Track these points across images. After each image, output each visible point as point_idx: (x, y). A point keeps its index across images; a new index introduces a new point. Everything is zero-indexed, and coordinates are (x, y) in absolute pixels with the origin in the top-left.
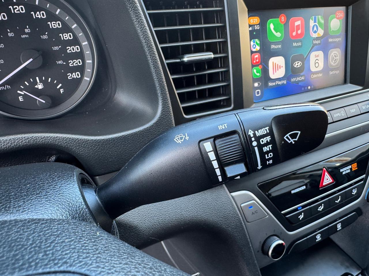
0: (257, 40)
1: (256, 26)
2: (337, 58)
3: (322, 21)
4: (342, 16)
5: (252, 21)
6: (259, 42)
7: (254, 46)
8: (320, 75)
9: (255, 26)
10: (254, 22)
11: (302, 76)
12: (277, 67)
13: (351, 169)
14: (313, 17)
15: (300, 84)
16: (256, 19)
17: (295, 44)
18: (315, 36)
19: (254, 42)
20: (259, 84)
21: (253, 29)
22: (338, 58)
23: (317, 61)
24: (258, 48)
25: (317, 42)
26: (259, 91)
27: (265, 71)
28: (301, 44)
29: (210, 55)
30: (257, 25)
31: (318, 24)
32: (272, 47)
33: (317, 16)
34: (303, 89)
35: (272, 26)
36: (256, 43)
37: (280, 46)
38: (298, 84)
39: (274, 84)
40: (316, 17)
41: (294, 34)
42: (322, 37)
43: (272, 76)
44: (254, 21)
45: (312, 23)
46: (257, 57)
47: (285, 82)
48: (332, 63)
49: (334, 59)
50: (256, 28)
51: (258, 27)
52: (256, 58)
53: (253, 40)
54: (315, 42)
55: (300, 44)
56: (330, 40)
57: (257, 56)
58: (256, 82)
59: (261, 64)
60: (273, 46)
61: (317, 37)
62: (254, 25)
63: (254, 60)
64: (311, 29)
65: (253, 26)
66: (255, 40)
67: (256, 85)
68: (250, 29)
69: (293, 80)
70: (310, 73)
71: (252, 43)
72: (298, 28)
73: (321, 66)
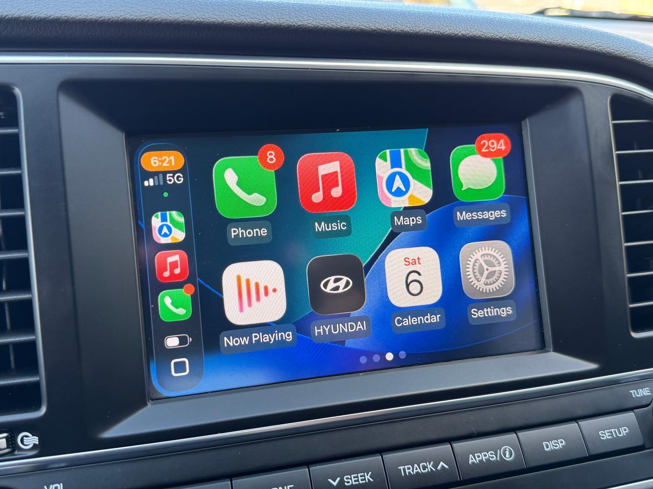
0: (174, 213)
1: (173, 177)
2: (497, 269)
3: (425, 164)
4: (503, 148)
5: (155, 163)
6: (181, 219)
7: (165, 230)
8: (435, 319)
9: (168, 175)
10: (164, 165)
11: (356, 320)
12: (253, 291)
14: (388, 151)
15: (349, 343)
16: (172, 158)
17: (321, 227)
18: (398, 203)
19: (164, 219)
20: (183, 341)
21: (162, 183)
22: (502, 268)
23: (413, 276)
24: (179, 235)
25: (409, 221)
26: (184, 362)
28: (344, 226)
30: (174, 172)
31: (407, 169)
32: (233, 234)
33: (402, 150)
34: (363, 360)
36: (172, 220)
37: (263, 232)
38: (343, 342)
39: (245, 341)
40: (400, 151)
41: (317, 197)
42: (427, 208)
44: (163, 162)
46: (176, 262)
47: (289, 337)
48: (479, 284)
49: (486, 273)
50: (170, 180)
51: (178, 177)
52: (174, 265)
53: (159, 214)
54: (399, 221)
55: (342, 226)
56: (462, 216)
57: (176, 258)
58: (172, 333)
59: (191, 280)
60: (235, 232)
61: (405, 208)
62: (165, 173)
63: (166, 270)
64: (382, 185)
65: (161, 176)
66: (168, 213)
67: (172, 342)
68: (150, 182)
69: (320, 330)
70: (388, 310)
71: (156, 221)
72: (330, 180)
73: (433, 292)
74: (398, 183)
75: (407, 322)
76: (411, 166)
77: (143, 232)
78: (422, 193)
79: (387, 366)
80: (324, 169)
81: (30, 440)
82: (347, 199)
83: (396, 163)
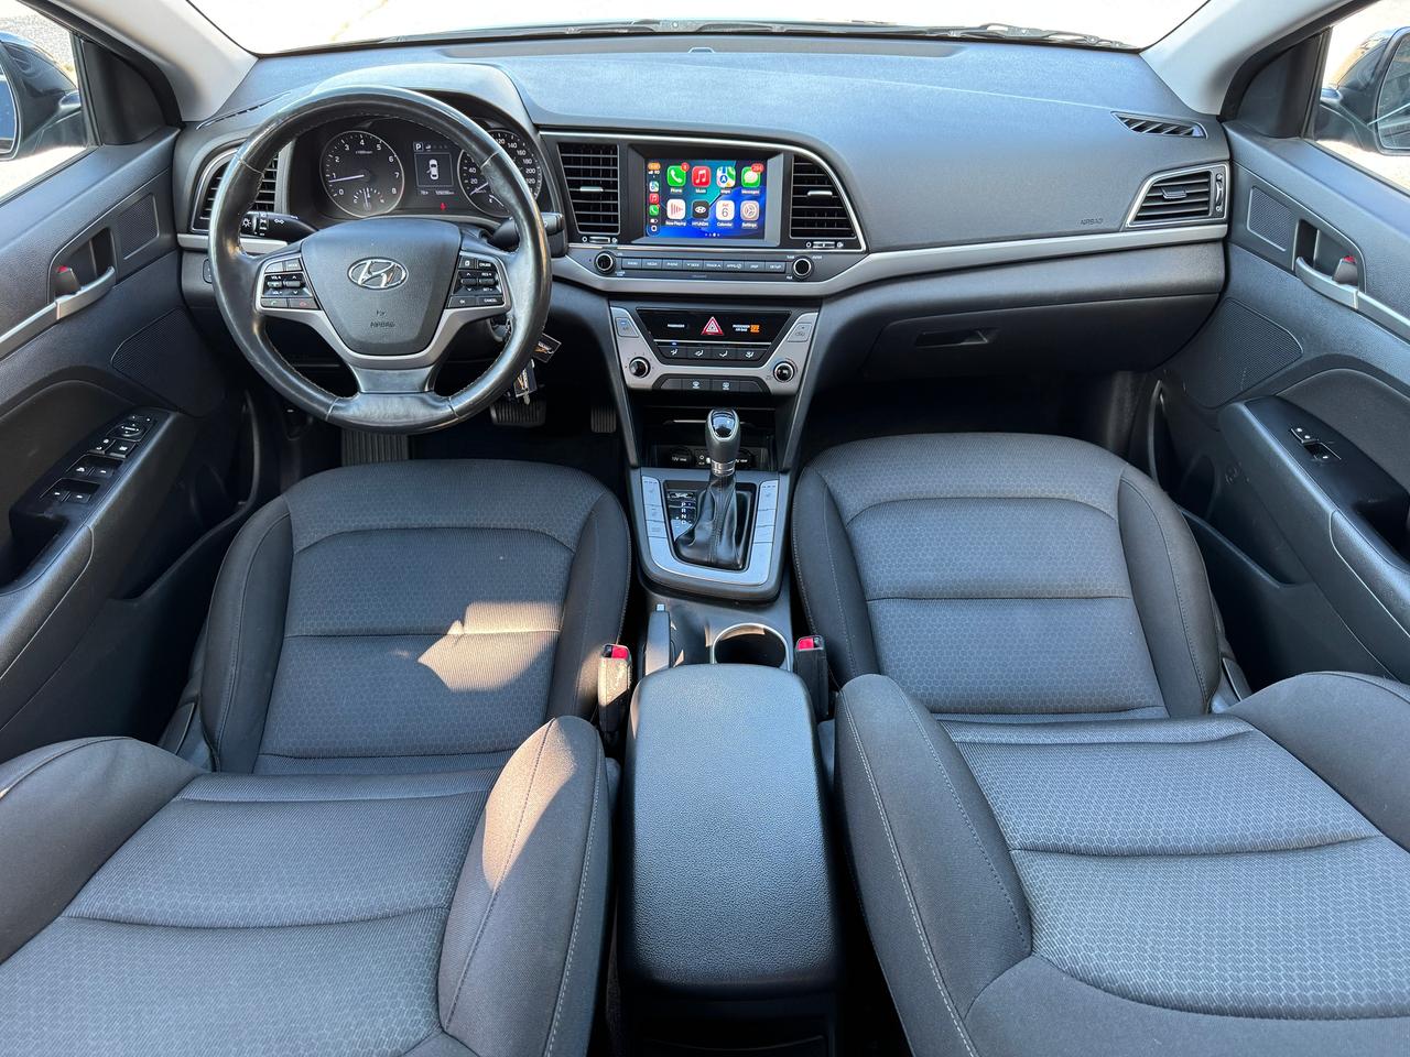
3: (734, 173)
8: (730, 224)
11: (705, 222)
12: (676, 209)
13: (749, 329)
15: (703, 229)
17: (698, 191)
18: (724, 185)
20: (656, 221)
23: (725, 210)
24: (657, 189)
25: (726, 192)
26: (655, 227)
27: (663, 211)
29: (600, 190)
31: (727, 175)
35: (673, 173)
37: (680, 191)
38: (701, 228)
39: (672, 224)
40: (725, 169)
41: (698, 181)
42: (732, 188)
43: (669, 215)
45: (719, 173)
47: (685, 224)
48: (745, 214)
49: (749, 212)
55: (704, 191)
56: (744, 192)
58: (652, 218)
60: (672, 190)
61: (725, 188)
62: (655, 171)
64: (718, 180)
67: (652, 221)
68: (651, 173)
69: (694, 224)
70: (716, 220)
71: (651, 184)
72: (702, 176)
73: (731, 216)
74: (724, 179)
75: (722, 224)
76: (729, 173)
77: (647, 188)
78: (732, 182)
79: (712, 237)
80: (701, 172)
81: (615, 240)
82: (706, 183)
83: (724, 172)
